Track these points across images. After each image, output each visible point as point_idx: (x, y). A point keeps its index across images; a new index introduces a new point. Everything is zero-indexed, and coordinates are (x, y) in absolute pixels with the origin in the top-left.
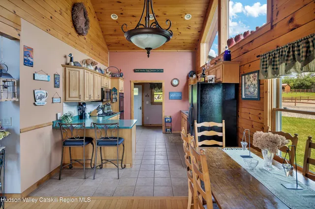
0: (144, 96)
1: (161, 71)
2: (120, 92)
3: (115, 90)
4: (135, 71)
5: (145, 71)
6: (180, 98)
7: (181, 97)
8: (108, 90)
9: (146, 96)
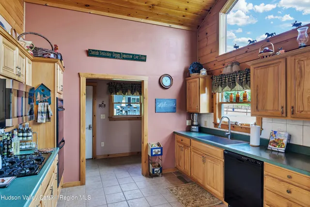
0: (97, 106)
1: (142, 58)
2: (57, 95)
3: (44, 90)
4: (90, 53)
5: (111, 55)
6: (174, 110)
7: (175, 108)
8: (24, 89)
9: (100, 106)
